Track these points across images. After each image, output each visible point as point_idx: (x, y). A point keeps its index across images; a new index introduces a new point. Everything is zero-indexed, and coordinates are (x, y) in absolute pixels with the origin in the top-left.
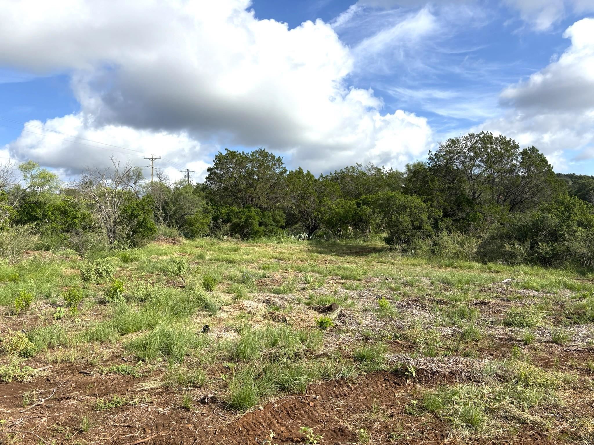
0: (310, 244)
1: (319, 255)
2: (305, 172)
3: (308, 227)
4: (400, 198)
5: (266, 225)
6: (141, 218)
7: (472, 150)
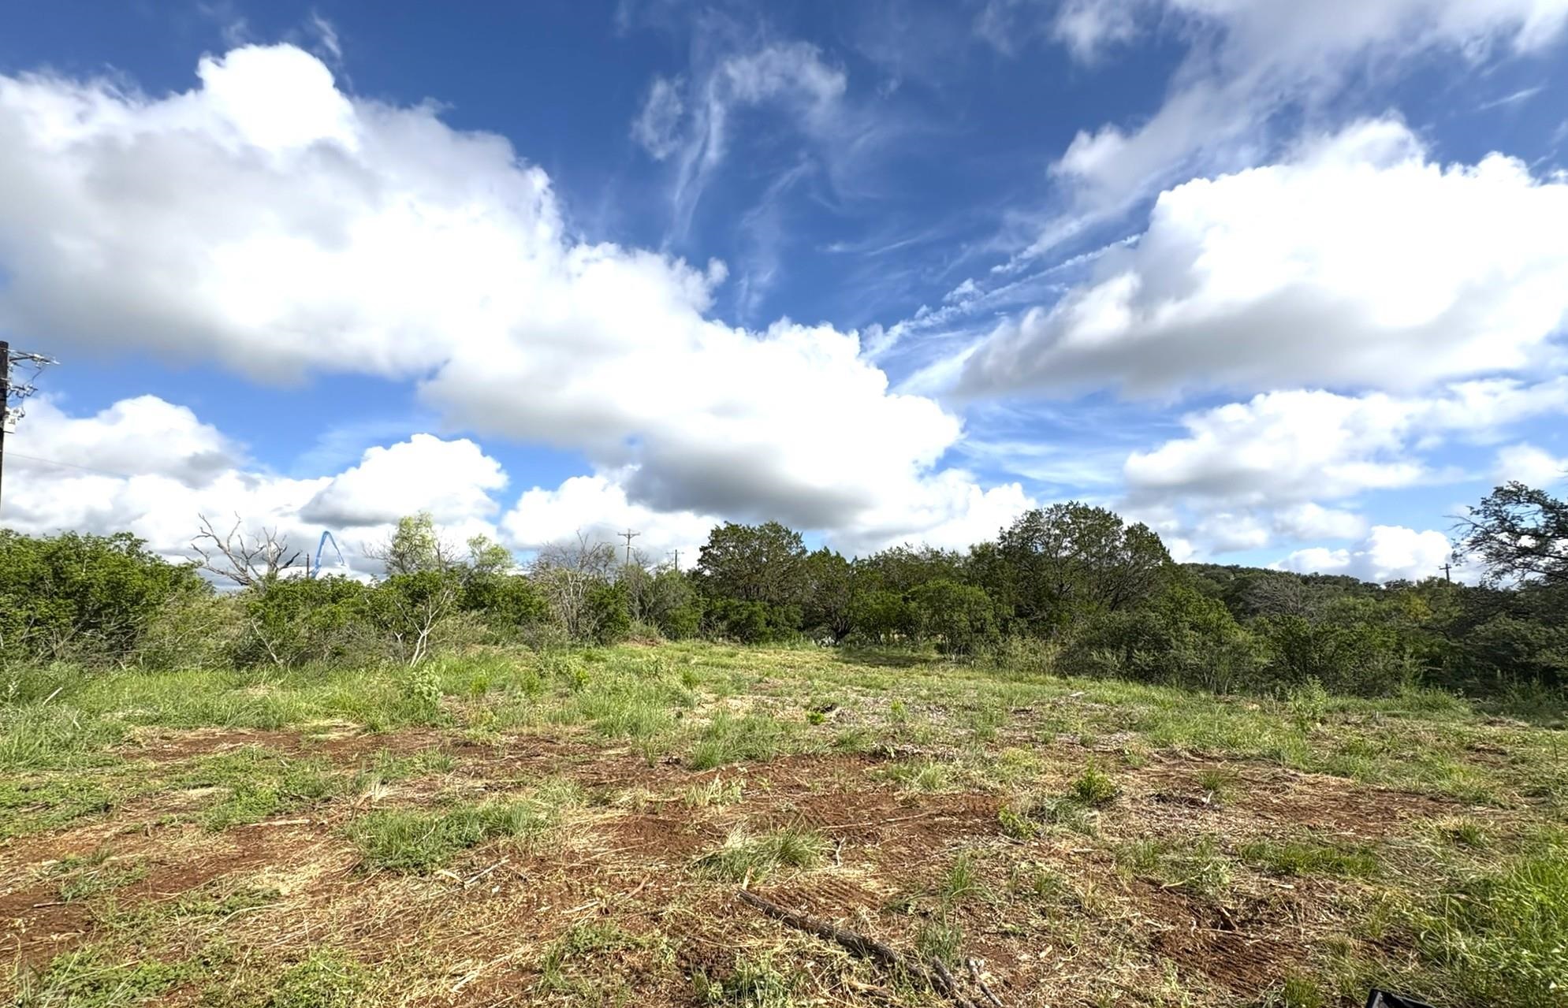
0: (837, 653)
1: (845, 666)
2: (833, 554)
3: (836, 630)
4: (956, 589)
5: (775, 625)
6: (611, 609)
7: (1058, 528)
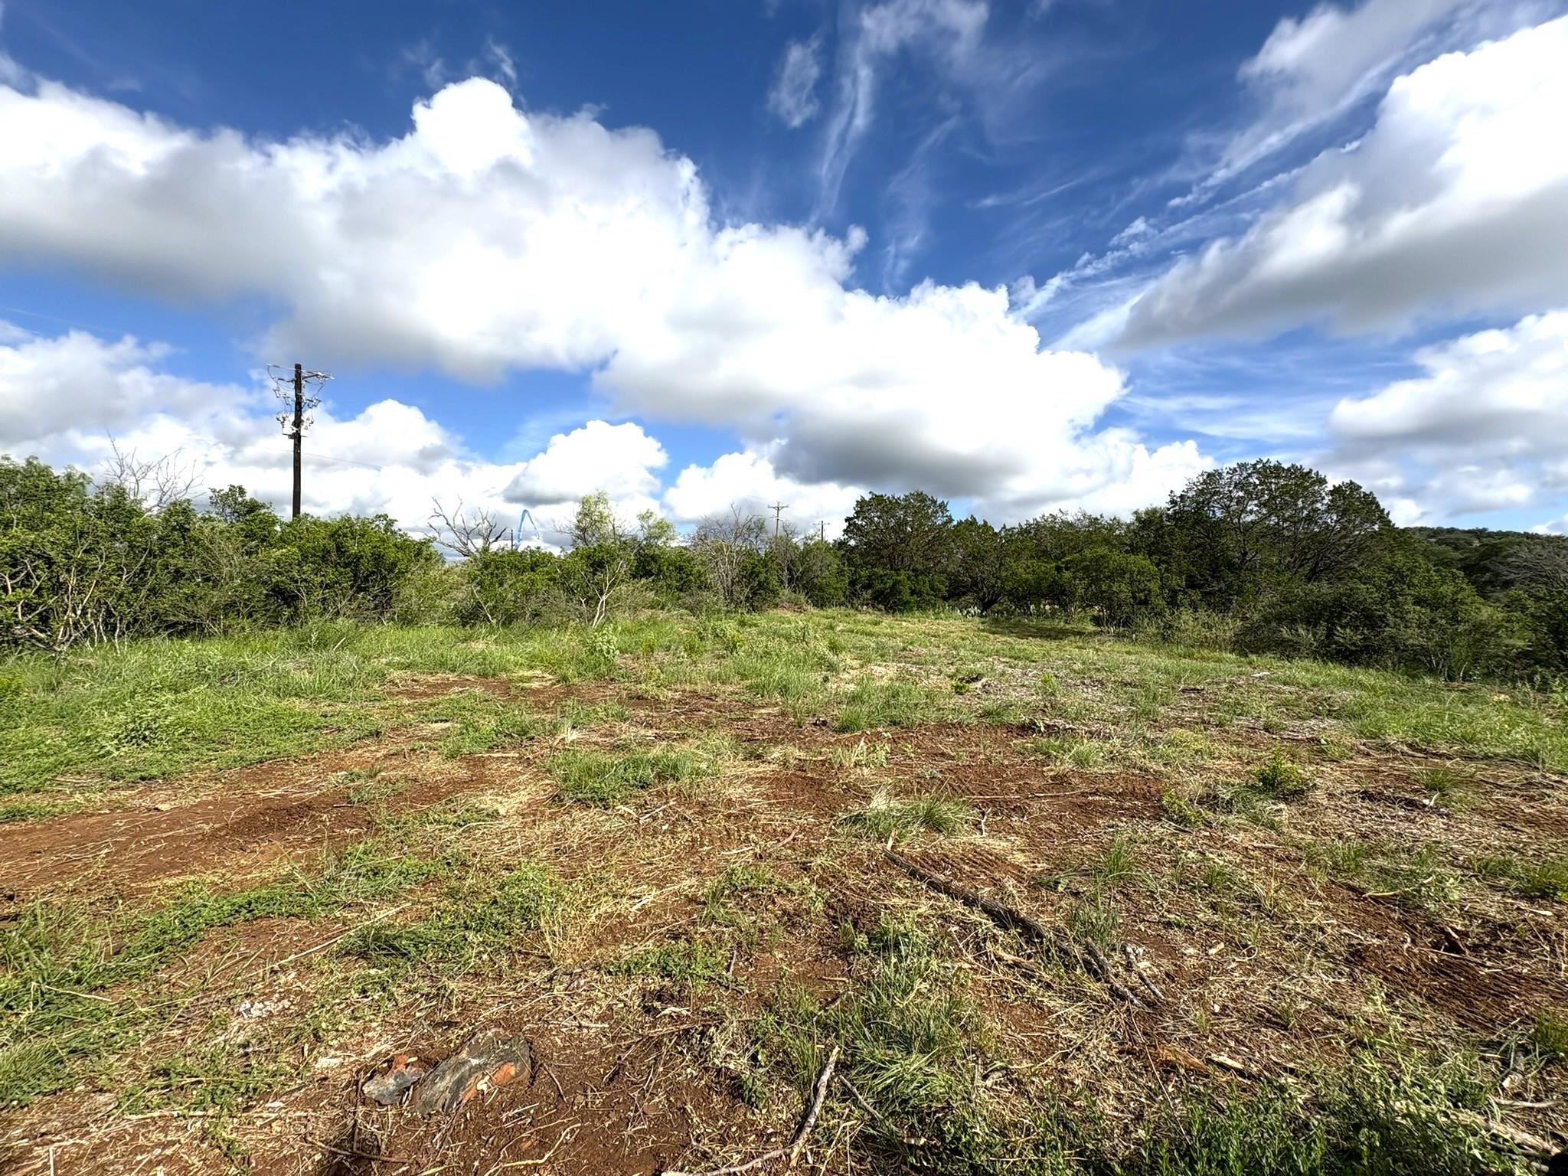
0: (983, 623)
1: (991, 636)
2: (980, 522)
3: (982, 599)
4: (1117, 558)
5: (919, 594)
6: (762, 577)
7: (1242, 490)
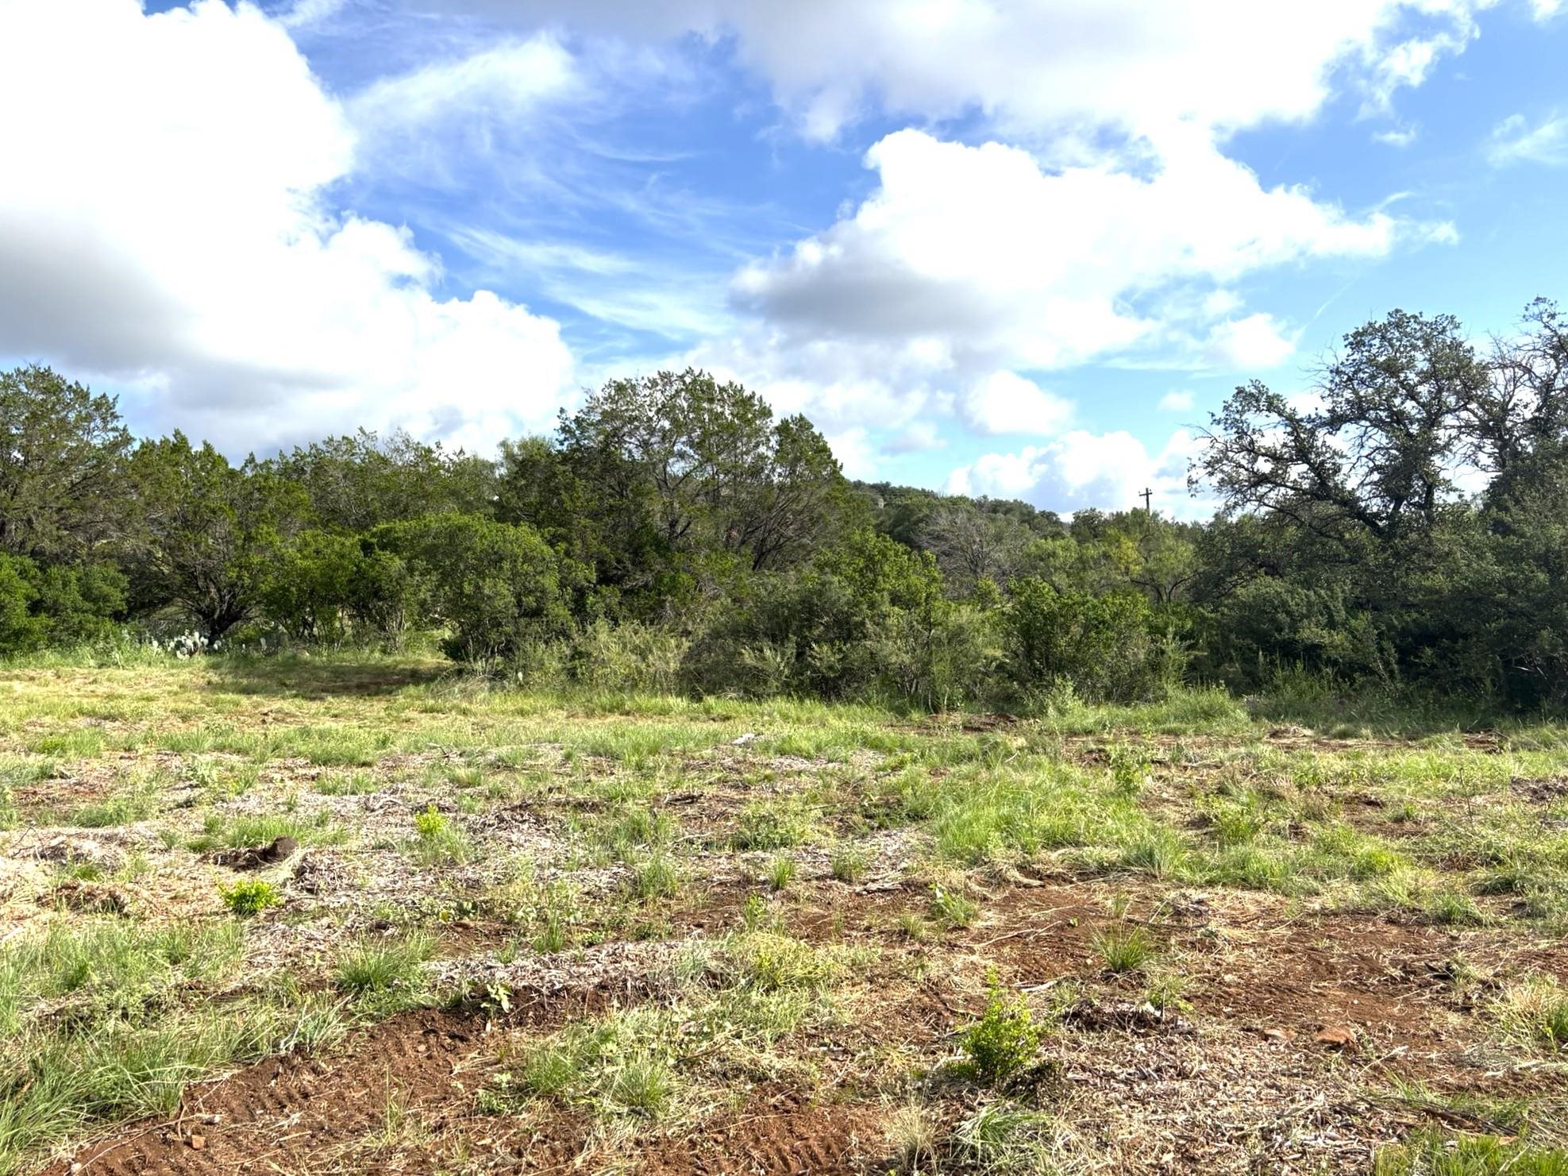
0: (215, 667)
1: (244, 700)
2: (197, 448)
3: (207, 614)
4: (484, 531)
5: (54, 610)
7: (666, 415)
